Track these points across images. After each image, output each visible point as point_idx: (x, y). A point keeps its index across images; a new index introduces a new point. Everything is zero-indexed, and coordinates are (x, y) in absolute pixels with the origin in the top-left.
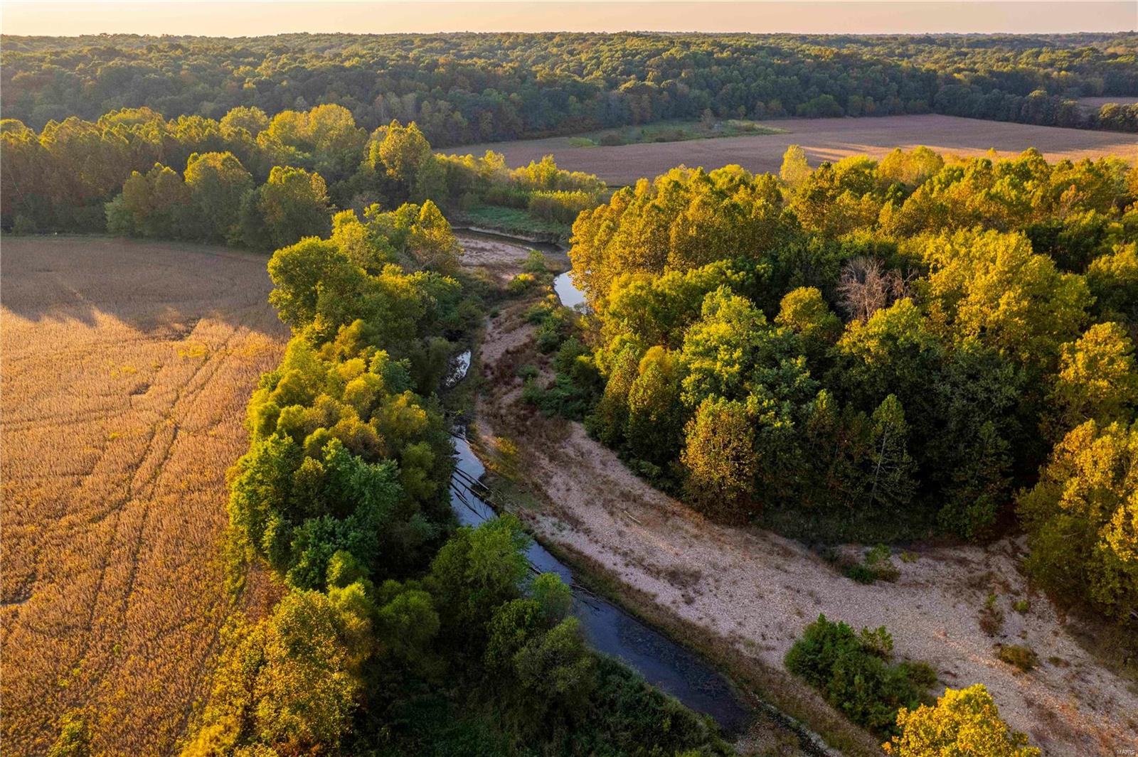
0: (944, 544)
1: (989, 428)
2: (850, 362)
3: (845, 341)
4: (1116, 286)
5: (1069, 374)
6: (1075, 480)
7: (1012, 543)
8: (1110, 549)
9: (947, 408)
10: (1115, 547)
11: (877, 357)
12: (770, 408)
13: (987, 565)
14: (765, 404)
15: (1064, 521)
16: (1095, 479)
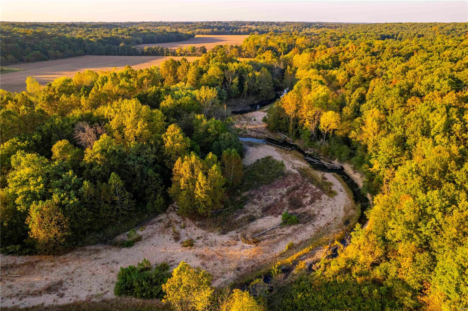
0: (152, 218)
1: (150, 172)
2: (92, 165)
3: (86, 158)
4: (170, 110)
5: (167, 145)
6: (182, 179)
7: (172, 207)
8: (199, 196)
9: (134, 170)
10: (200, 195)
11: (101, 160)
12: (65, 197)
13: (168, 218)
14: (62, 196)
15: (184, 193)
16: (188, 176)
